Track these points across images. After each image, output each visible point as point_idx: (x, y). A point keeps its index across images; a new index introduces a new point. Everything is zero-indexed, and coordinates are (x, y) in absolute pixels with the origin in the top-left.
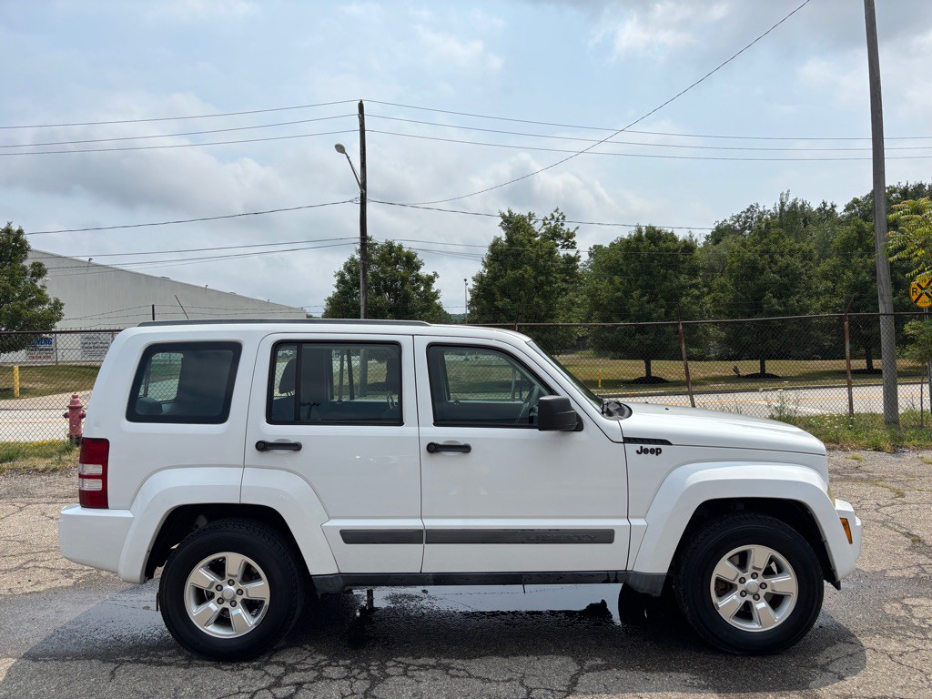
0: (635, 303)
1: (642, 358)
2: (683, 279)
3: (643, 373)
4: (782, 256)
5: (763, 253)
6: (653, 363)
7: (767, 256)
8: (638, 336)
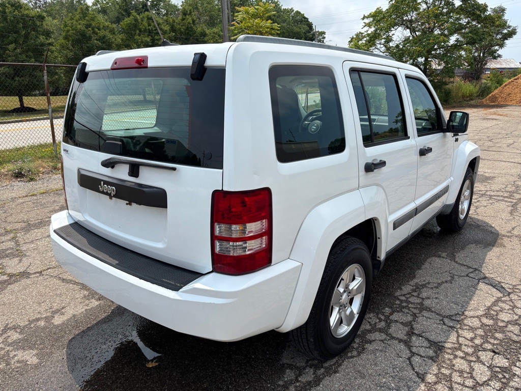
0: (11, 54)
1: (17, 95)
2: (42, 38)
3: (18, 105)
4: (99, 29)
5: (88, 26)
6: (25, 99)
7: (90, 29)
8: (17, 79)
